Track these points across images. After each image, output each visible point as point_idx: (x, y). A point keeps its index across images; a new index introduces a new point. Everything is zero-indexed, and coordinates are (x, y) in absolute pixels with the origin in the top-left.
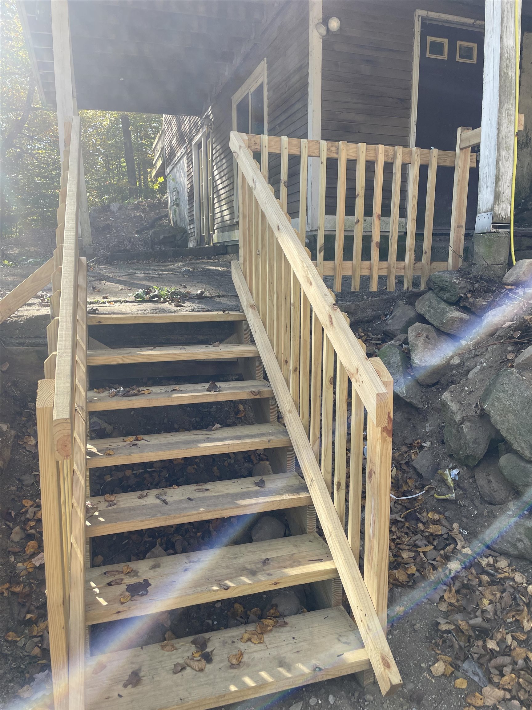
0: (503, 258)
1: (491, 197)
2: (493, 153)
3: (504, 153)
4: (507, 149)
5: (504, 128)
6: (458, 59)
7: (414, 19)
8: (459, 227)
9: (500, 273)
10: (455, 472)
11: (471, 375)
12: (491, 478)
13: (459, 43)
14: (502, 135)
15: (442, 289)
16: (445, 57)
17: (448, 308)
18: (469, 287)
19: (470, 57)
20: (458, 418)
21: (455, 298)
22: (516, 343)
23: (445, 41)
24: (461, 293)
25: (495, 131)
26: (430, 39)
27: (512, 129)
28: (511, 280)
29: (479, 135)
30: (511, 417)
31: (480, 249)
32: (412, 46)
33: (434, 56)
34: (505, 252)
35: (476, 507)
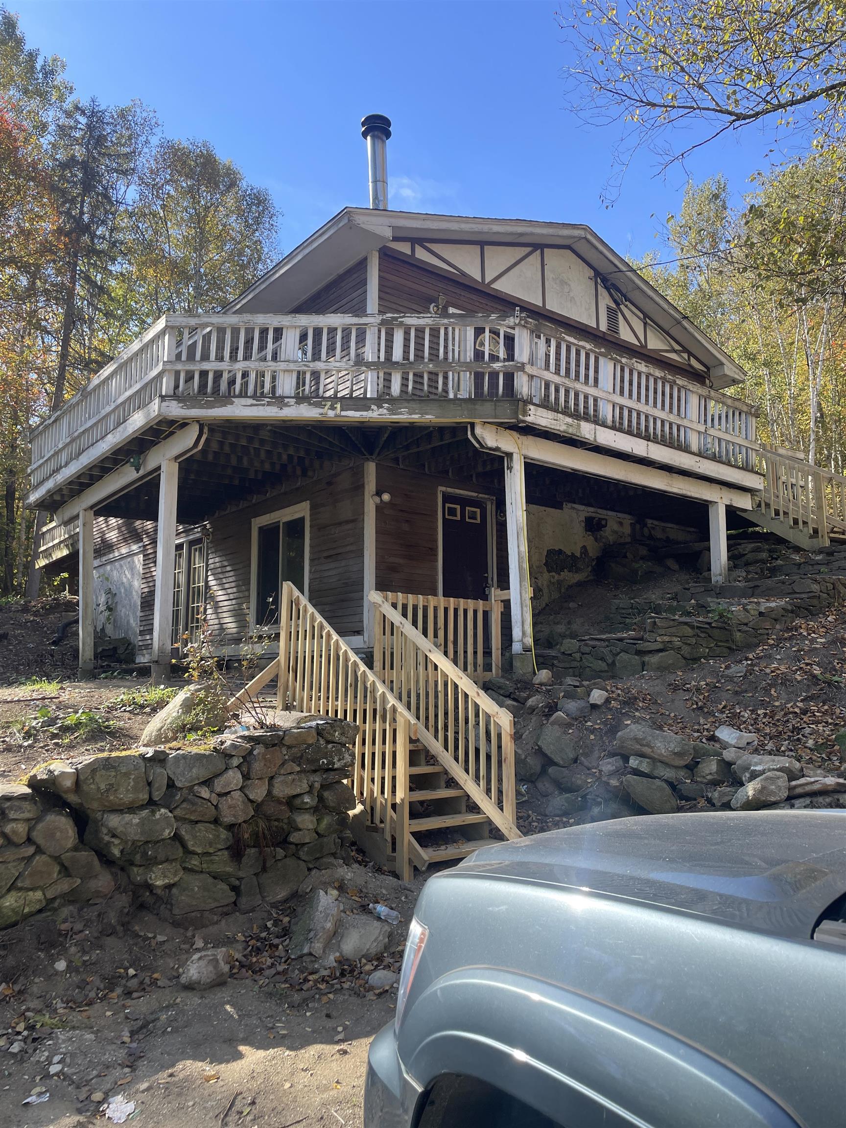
0: (530, 670)
1: (521, 634)
2: (519, 608)
3: (525, 609)
4: (526, 606)
5: (523, 595)
6: (467, 520)
7: (437, 492)
8: (497, 649)
9: (530, 678)
10: (525, 786)
11: (524, 737)
12: (545, 783)
13: (467, 508)
14: (523, 599)
15: (499, 688)
16: (458, 518)
17: (505, 699)
18: (515, 686)
19: (475, 519)
20: (523, 757)
21: (508, 693)
22: (546, 715)
23: (458, 507)
24: (511, 690)
25: (519, 596)
26: (447, 505)
27: (527, 595)
28: (537, 682)
29: (509, 594)
30: (552, 746)
31: (517, 664)
32: (436, 511)
33: (451, 518)
34: (531, 665)
35: (539, 800)
